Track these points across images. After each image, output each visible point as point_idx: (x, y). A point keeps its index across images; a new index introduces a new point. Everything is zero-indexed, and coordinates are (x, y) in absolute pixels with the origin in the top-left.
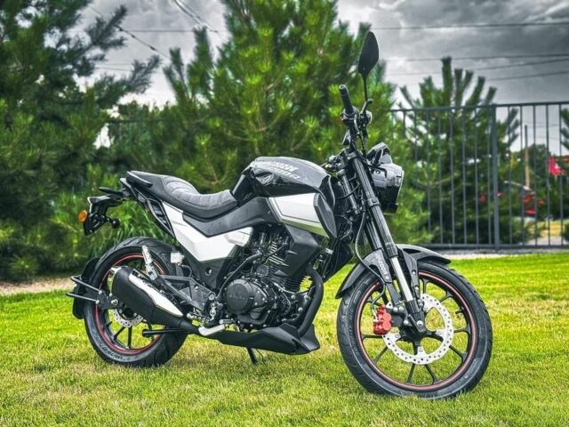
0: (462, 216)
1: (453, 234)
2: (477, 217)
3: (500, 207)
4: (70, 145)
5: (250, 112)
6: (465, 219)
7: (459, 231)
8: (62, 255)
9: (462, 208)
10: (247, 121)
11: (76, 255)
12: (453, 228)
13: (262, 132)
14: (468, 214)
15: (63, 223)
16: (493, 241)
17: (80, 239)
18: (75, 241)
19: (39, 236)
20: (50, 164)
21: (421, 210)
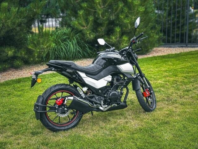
0: (175, 32)
1: (171, 39)
2: (180, 32)
3: (189, 28)
4: (31, 15)
5: (98, 1)
6: (176, 33)
7: (173, 37)
8: (32, 59)
9: (175, 28)
10: (97, 4)
11: (37, 59)
12: (171, 36)
13: (102, 8)
14: (177, 31)
15: (31, 48)
16: (185, 42)
17: (38, 54)
18: (36, 54)
19: (23, 53)
20: (24, 24)
21: (160, 33)
